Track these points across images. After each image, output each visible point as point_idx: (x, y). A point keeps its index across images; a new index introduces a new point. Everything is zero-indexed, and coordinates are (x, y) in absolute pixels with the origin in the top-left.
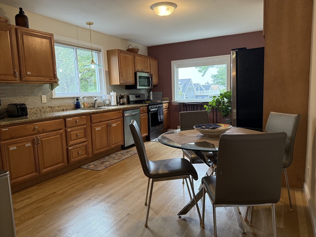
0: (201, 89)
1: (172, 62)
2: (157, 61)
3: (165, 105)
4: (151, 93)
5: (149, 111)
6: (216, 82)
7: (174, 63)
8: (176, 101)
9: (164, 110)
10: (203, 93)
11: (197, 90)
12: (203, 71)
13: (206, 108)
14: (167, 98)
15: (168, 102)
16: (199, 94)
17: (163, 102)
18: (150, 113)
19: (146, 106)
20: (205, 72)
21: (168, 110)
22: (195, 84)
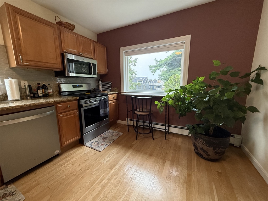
0: (153, 82)
1: (121, 49)
2: (105, 49)
3: (112, 97)
4: (100, 82)
5: (80, 106)
6: (160, 78)
7: (123, 51)
8: (125, 91)
9: (110, 102)
10: (154, 84)
11: (150, 83)
12: (154, 72)
13: (157, 104)
14: (116, 88)
15: (117, 92)
16: (151, 85)
17: (108, 93)
18: (82, 109)
19: (75, 100)
20: (155, 72)
21: (117, 101)
22: (149, 80)
